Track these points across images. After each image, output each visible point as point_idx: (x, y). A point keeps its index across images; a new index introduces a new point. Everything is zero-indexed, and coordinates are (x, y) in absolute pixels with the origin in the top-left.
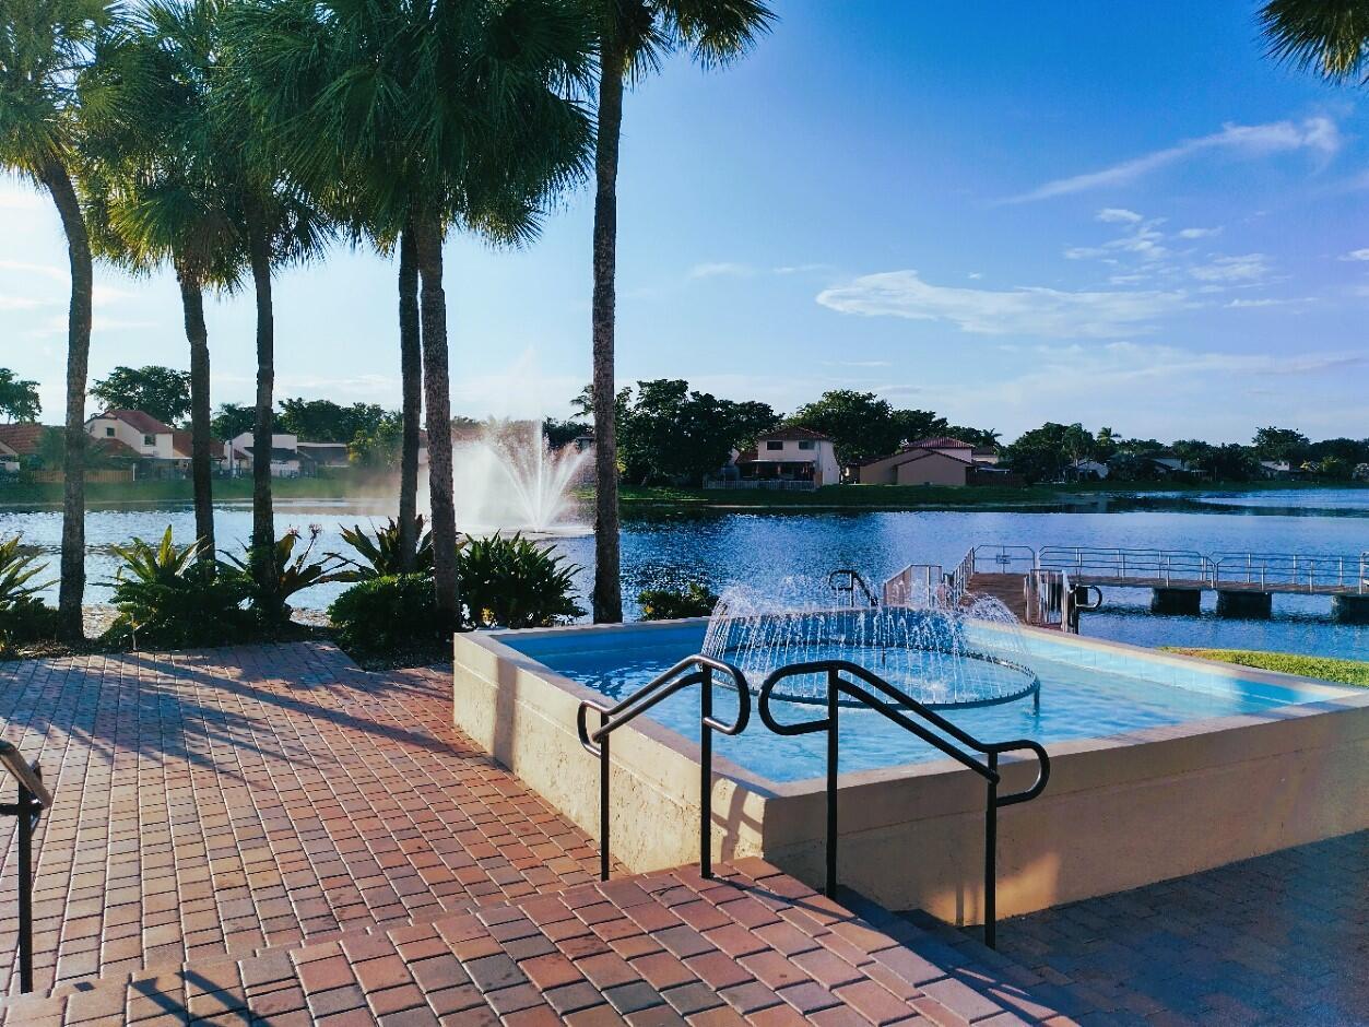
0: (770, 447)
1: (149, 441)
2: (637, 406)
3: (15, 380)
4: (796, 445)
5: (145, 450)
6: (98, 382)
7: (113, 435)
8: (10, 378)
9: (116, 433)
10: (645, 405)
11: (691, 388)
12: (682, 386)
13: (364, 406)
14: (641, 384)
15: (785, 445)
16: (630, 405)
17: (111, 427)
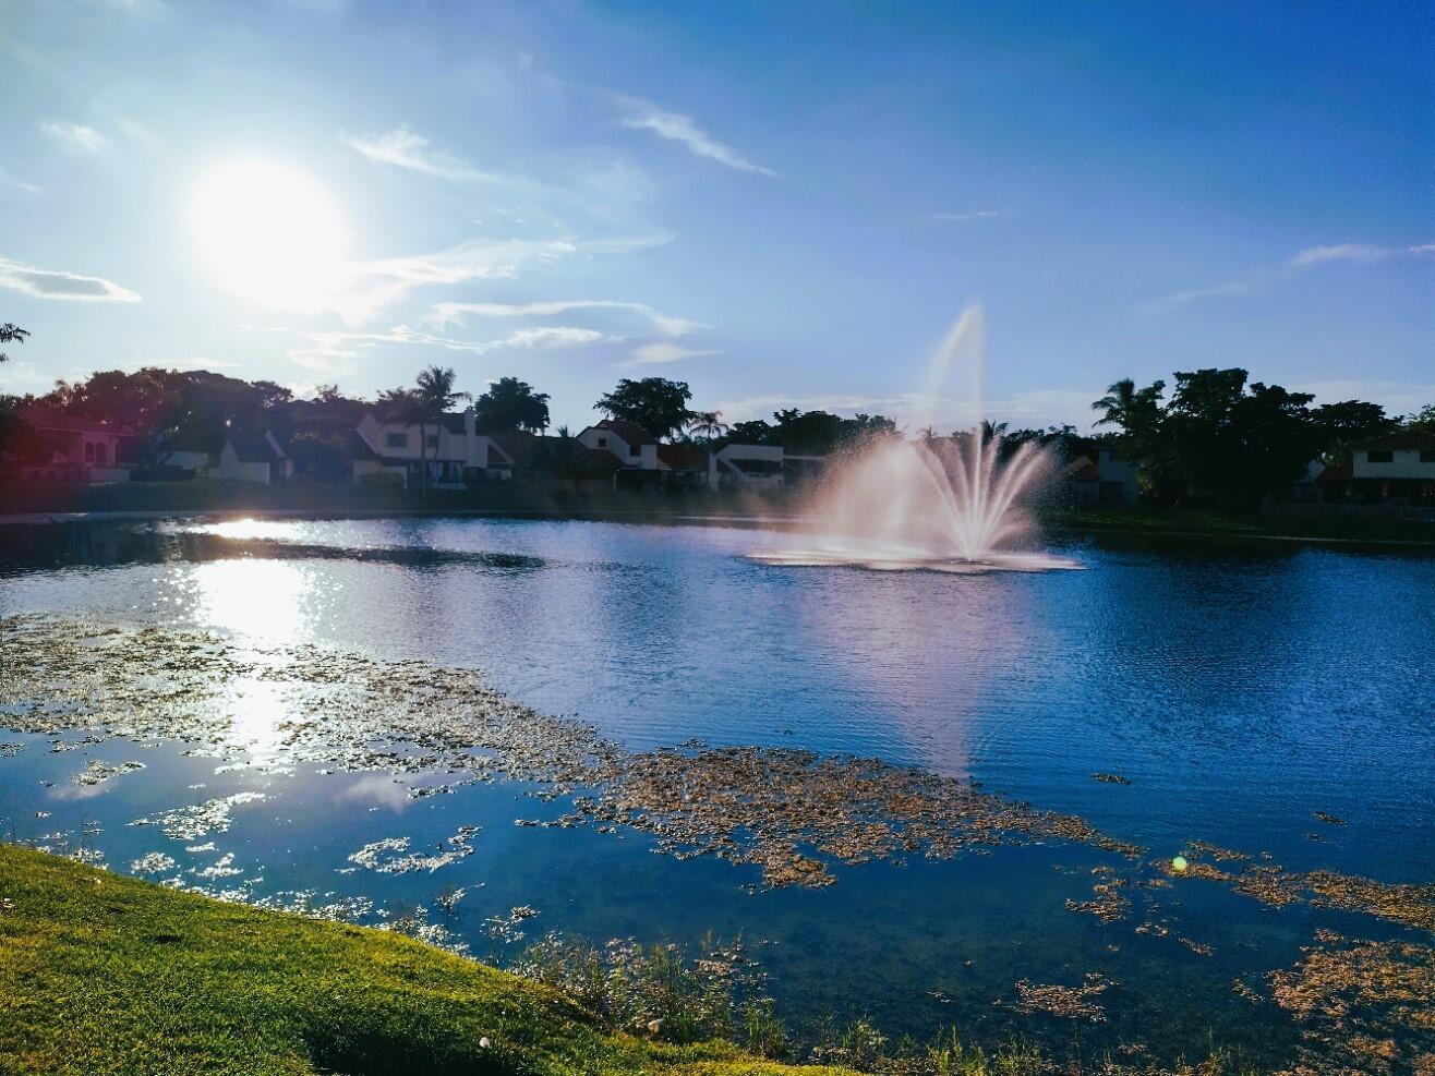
0: (1374, 458)
1: (635, 451)
2: (1172, 405)
3: (532, 393)
4: (1414, 456)
5: (631, 460)
6: (607, 395)
7: (604, 445)
8: (528, 390)
9: (607, 443)
10: (1181, 402)
11: (1251, 380)
12: (1239, 376)
13: (867, 418)
14: (1179, 376)
15: (1396, 455)
16: (1161, 404)
17: (602, 437)
